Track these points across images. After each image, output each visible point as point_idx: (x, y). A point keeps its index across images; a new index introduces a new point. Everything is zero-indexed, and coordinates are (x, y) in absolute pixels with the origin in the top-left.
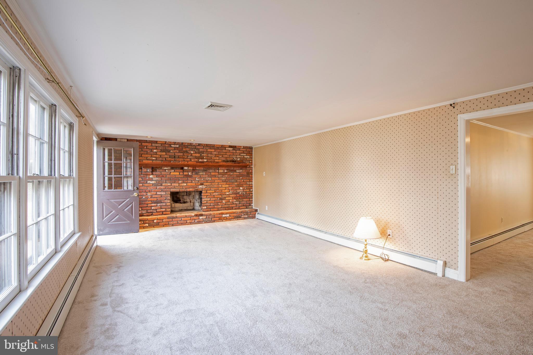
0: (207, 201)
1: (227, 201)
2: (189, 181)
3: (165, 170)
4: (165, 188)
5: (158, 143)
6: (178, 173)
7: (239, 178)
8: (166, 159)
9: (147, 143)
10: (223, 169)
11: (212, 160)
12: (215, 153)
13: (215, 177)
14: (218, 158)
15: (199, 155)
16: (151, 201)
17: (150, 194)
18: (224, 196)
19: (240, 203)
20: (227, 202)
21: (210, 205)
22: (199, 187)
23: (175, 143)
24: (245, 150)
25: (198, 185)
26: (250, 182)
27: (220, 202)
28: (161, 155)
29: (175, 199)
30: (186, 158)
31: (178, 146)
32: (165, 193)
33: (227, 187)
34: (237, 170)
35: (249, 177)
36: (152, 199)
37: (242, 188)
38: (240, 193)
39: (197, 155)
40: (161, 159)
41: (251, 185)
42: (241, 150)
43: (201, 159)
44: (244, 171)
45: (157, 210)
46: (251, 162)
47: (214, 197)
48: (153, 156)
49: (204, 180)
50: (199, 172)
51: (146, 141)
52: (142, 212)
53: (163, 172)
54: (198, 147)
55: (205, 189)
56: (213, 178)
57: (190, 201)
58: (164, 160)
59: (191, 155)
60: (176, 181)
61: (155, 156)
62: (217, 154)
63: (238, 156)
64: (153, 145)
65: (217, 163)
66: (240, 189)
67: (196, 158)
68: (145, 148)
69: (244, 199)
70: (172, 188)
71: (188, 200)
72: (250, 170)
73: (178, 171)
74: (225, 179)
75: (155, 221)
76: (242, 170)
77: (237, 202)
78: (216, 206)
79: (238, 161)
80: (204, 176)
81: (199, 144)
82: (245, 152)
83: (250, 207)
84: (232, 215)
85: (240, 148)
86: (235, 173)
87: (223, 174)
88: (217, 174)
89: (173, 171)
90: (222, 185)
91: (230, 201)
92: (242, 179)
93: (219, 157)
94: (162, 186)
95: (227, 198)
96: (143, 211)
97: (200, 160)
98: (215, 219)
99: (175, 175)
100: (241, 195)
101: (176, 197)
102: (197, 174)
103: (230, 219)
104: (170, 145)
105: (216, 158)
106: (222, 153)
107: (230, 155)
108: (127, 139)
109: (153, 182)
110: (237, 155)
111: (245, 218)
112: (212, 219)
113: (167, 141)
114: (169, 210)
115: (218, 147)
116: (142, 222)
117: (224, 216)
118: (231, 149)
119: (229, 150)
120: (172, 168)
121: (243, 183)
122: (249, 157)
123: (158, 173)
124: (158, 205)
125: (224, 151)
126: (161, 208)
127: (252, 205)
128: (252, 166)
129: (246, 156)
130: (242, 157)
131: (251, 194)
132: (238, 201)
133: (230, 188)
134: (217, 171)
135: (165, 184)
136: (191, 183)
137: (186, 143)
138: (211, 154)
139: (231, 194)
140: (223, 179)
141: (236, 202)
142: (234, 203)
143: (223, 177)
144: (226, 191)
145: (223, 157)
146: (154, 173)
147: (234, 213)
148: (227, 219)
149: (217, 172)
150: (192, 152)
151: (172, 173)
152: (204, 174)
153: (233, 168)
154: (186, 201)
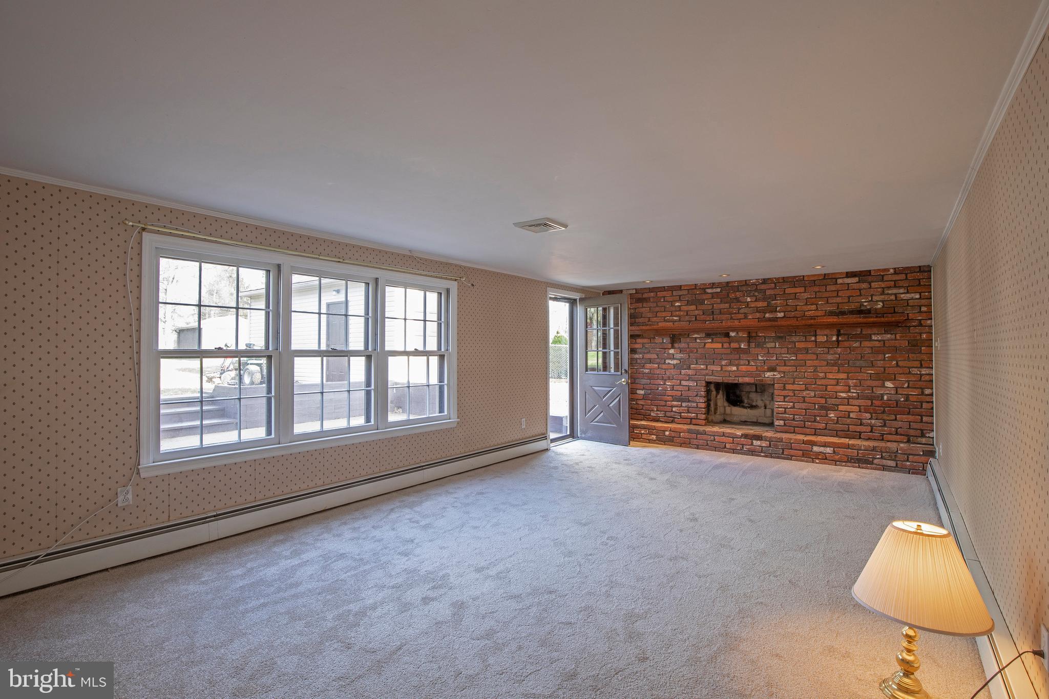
0: (785, 408)
1: (842, 414)
2: (742, 362)
3: (696, 338)
4: (696, 374)
5: (682, 289)
6: (720, 345)
7: (881, 357)
8: (696, 317)
9: (665, 292)
10: (826, 333)
11: (798, 314)
12: (806, 295)
13: (807, 353)
14: (814, 307)
15: (765, 304)
16: (672, 396)
17: (669, 384)
18: (830, 401)
19: (885, 425)
20: (841, 417)
21: (794, 419)
22: (766, 376)
23: (713, 284)
24: (903, 276)
25: (763, 370)
26: (921, 366)
27: (822, 416)
28: (687, 311)
29: (732, 397)
30: (735, 313)
31: (719, 290)
32: (695, 384)
33: (842, 379)
34: (874, 334)
35: (920, 352)
36: (674, 393)
37: (893, 384)
38: (885, 398)
39: (760, 304)
40: (687, 318)
41: (927, 378)
42: (885, 278)
43: (771, 312)
44: (898, 337)
45: (682, 414)
46: (924, 309)
47: (804, 401)
48: (674, 314)
49: (777, 359)
50: (765, 343)
51: (663, 289)
52: (657, 414)
53: (691, 344)
54: (763, 287)
55: (781, 380)
56: (800, 356)
57: (763, 405)
58: (694, 319)
59: (747, 306)
60: (715, 361)
61: (677, 313)
62: (810, 298)
63: (875, 298)
64: (675, 293)
65: (812, 318)
66: (883, 386)
67: (758, 310)
68: (662, 300)
69: (898, 416)
70: (707, 375)
71: (760, 403)
72: (921, 334)
73: (719, 340)
74: (836, 357)
75: (667, 433)
76: (892, 334)
77: (873, 421)
78: (810, 423)
79: (876, 309)
80: (778, 351)
81: (764, 279)
82: (901, 284)
83: (924, 440)
84: (841, 451)
85: (883, 276)
86: (866, 344)
87: (829, 346)
88: (809, 345)
89: (710, 341)
90: (825, 373)
91: (852, 415)
92: (891, 359)
93: (817, 305)
94: (690, 369)
95: (841, 408)
96: (659, 412)
97: (767, 315)
98: (792, 452)
99: (714, 349)
100: (890, 402)
101: (735, 394)
102: (758, 345)
103: (836, 461)
104: (704, 289)
105: (809, 307)
106: (827, 294)
107: (849, 297)
108: (636, 289)
109: (675, 362)
110: (872, 296)
111: (884, 468)
112: (783, 451)
113: (699, 283)
114: (703, 416)
115: (815, 281)
116: (646, 431)
117: (816, 449)
118: (856, 280)
119: (848, 284)
120: (708, 335)
121: (896, 369)
122: (918, 296)
123: (683, 345)
124: (684, 404)
125: (833, 288)
126: (689, 412)
127: (931, 435)
128: (929, 322)
129: (908, 292)
130: (893, 297)
131: (928, 402)
132: (877, 419)
133: (851, 382)
134: (813, 338)
135: (695, 366)
136: (747, 365)
137: (736, 281)
138: (795, 298)
139: (853, 398)
140: (830, 357)
141: (869, 419)
142: (864, 421)
143: (828, 353)
144: (838, 388)
145: (828, 302)
146: (676, 345)
147: (848, 446)
148: (826, 459)
149: (813, 341)
150: (749, 299)
151: (707, 346)
152: (777, 346)
153: (859, 330)
154: (754, 404)
